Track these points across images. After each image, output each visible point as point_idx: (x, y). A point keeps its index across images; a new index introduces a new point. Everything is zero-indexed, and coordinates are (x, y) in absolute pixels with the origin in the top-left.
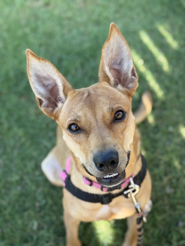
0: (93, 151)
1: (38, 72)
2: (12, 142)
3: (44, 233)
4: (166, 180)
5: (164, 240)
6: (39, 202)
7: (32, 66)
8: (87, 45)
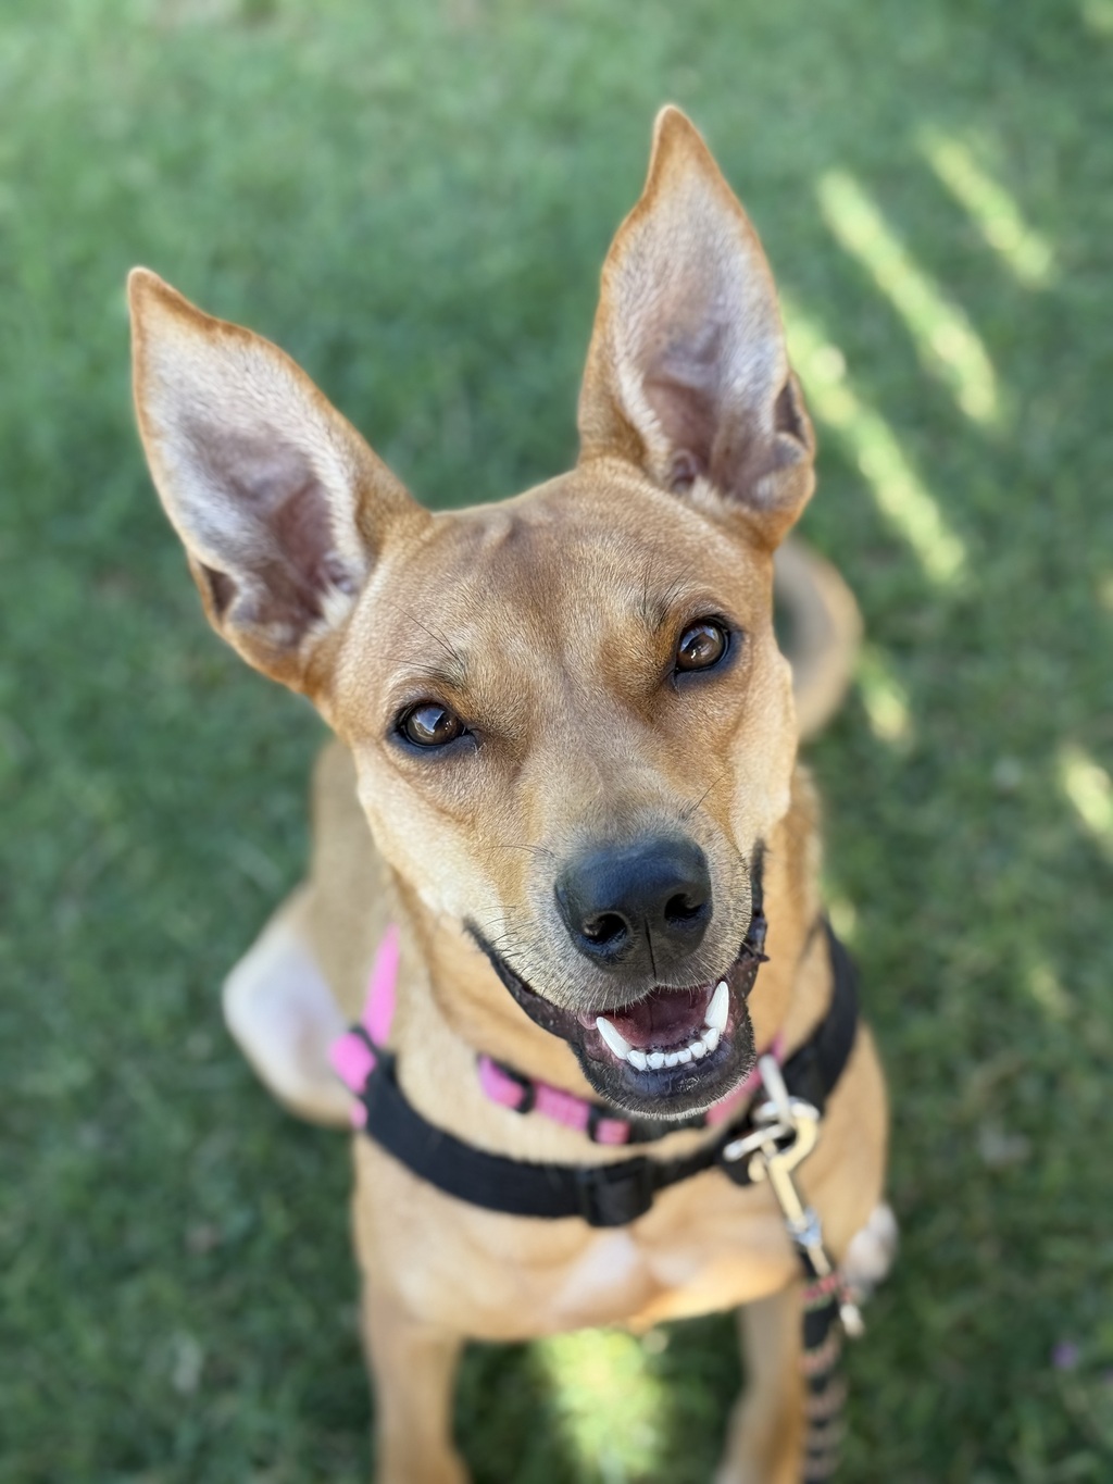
0: (551, 848)
1: (199, 407)
2: (44, 857)
3: (239, 1409)
4: (977, 1081)
5: (966, 1455)
6: (213, 1219)
7: (163, 372)
8: (500, 262)
